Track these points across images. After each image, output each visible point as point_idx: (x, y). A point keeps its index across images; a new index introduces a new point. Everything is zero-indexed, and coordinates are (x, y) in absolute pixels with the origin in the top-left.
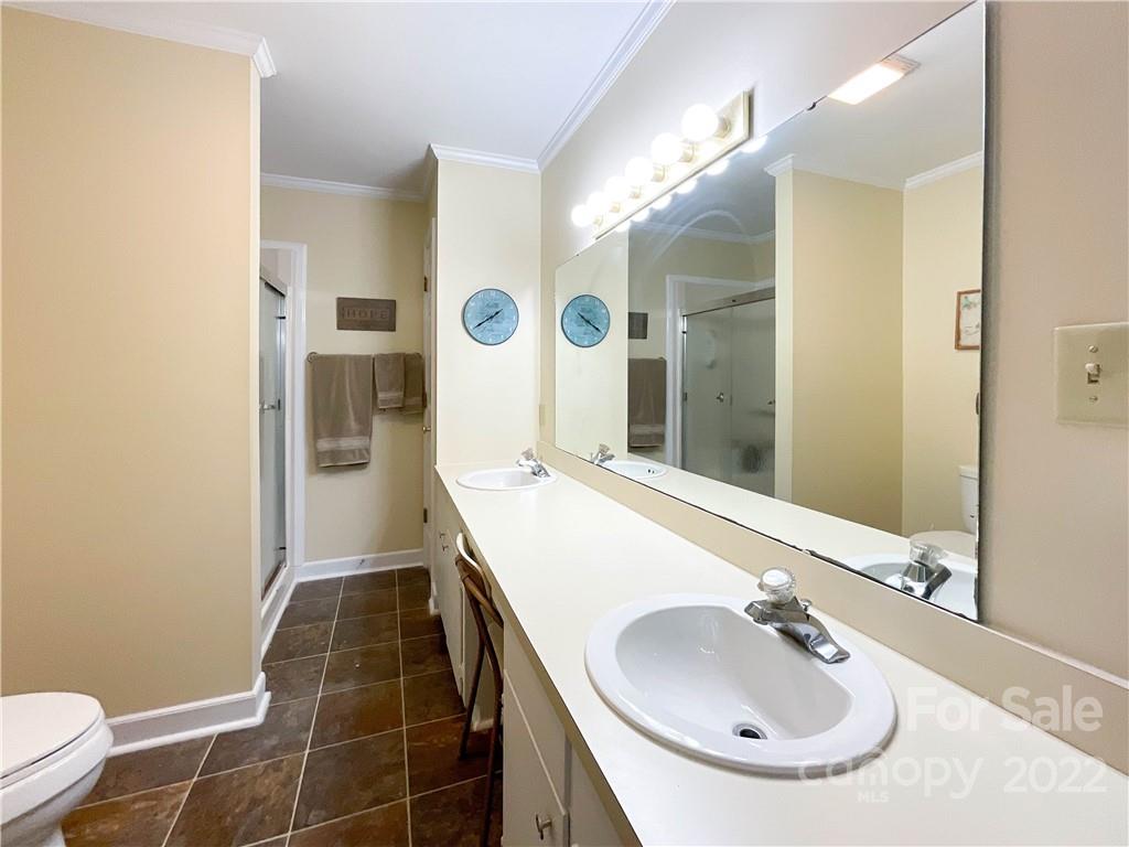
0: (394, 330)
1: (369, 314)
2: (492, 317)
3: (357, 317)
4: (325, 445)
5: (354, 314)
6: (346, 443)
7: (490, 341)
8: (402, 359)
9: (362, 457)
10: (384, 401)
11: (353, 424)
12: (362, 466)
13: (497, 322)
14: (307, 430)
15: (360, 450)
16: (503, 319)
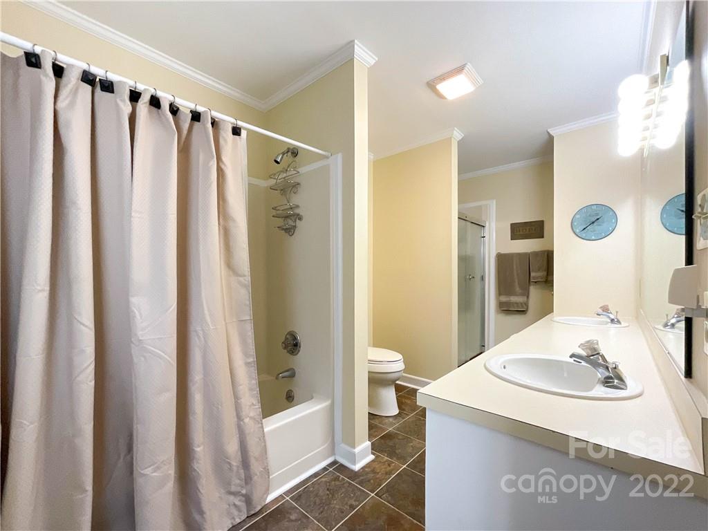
0: (543, 237)
1: (528, 230)
2: (593, 223)
3: (521, 233)
4: (503, 299)
5: (520, 231)
6: (514, 299)
7: (593, 238)
8: (546, 254)
9: (523, 307)
10: (534, 278)
11: (518, 289)
12: (523, 312)
13: (599, 225)
14: (496, 291)
15: (521, 303)
16: (603, 223)
